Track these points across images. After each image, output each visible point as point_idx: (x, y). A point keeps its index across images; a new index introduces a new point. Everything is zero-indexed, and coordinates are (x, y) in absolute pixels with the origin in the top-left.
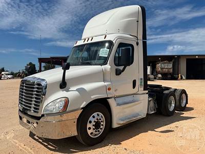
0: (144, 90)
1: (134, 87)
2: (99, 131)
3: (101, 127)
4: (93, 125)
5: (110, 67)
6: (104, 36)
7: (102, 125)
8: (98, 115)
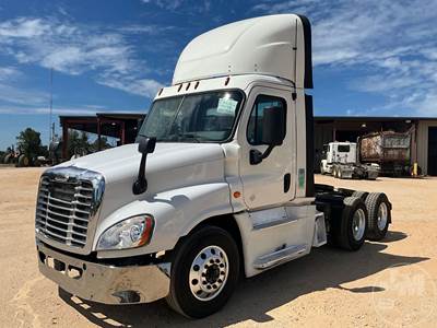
0: (307, 196)
1: (286, 188)
2: (215, 287)
3: (221, 277)
4: (203, 275)
5: (238, 147)
6: (225, 79)
7: (223, 273)
8: (213, 251)
